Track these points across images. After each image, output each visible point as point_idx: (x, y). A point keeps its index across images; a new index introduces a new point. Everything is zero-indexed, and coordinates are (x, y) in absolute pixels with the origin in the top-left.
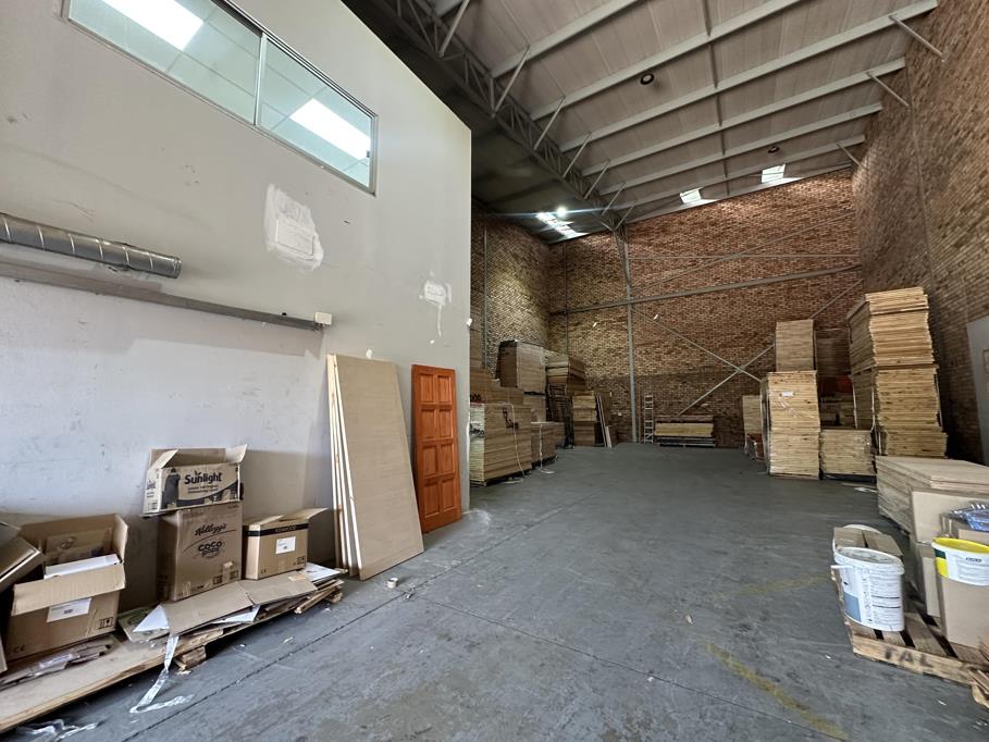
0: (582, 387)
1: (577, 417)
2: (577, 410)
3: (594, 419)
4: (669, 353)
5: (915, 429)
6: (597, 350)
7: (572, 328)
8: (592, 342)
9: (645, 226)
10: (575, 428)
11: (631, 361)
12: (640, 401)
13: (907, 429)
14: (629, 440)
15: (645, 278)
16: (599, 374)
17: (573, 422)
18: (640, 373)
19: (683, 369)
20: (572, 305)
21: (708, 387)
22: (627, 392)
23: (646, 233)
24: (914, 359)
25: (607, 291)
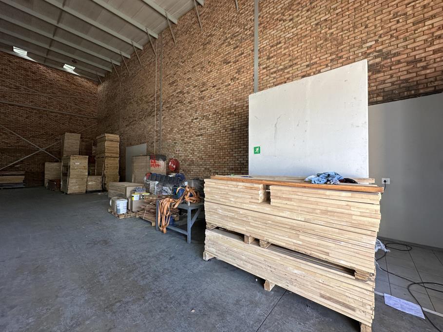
13: (111, 175)
19: (3, 146)
24: (115, 155)
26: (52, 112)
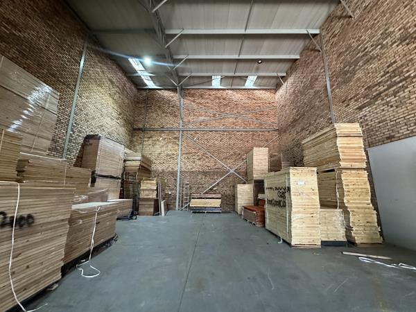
0: (148, 175)
1: (143, 195)
2: (143, 190)
3: (155, 197)
4: (199, 160)
5: (362, 208)
6: (160, 154)
7: (146, 139)
8: (157, 149)
9: (192, 92)
10: (140, 203)
11: (179, 162)
12: (182, 186)
13: (359, 208)
14: (174, 209)
15: (190, 118)
16: (160, 168)
17: (139, 199)
18: (183, 169)
19: (206, 169)
20: (148, 126)
21: (217, 179)
22: (175, 180)
23: (193, 96)
24: (357, 165)
25: (169, 122)
26: (238, 131)
